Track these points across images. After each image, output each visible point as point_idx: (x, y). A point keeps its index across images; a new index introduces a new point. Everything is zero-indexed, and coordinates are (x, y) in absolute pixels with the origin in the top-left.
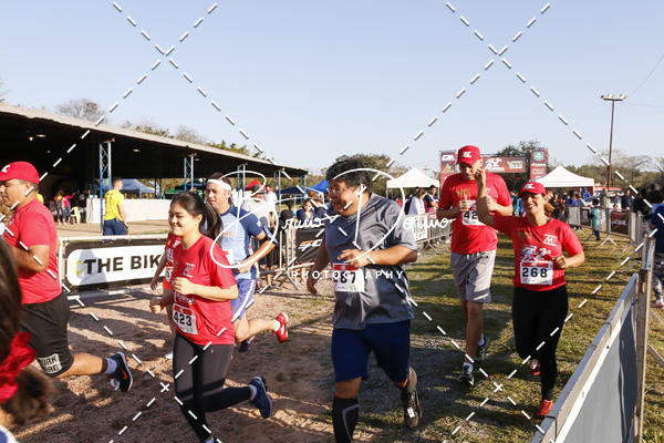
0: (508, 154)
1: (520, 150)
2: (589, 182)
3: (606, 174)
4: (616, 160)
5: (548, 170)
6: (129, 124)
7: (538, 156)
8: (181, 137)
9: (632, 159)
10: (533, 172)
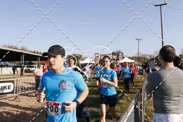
0: (113, 54)
1: (116, 53)
2: (134, 61)
3: (138, 59)
4: (140, 55)
5: (123, 58)
6: (6, 45)
7: (120, 54)
8: (22, 49)
9: (144, 55)
10: (119, 58)
